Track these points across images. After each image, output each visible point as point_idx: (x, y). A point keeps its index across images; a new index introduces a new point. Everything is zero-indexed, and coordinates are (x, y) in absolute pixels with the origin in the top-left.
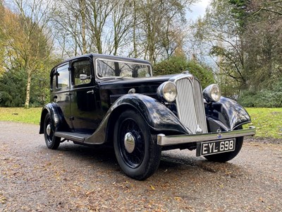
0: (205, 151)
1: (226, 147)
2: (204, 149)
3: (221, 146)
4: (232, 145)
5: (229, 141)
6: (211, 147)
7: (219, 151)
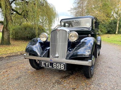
0: (43, 65)
1: (59, 67)
2: (43, 64)
3: (54, 65)
4: (63, 67)
5: (60, 64)
6: (47, 64)
7: (53, 67)
